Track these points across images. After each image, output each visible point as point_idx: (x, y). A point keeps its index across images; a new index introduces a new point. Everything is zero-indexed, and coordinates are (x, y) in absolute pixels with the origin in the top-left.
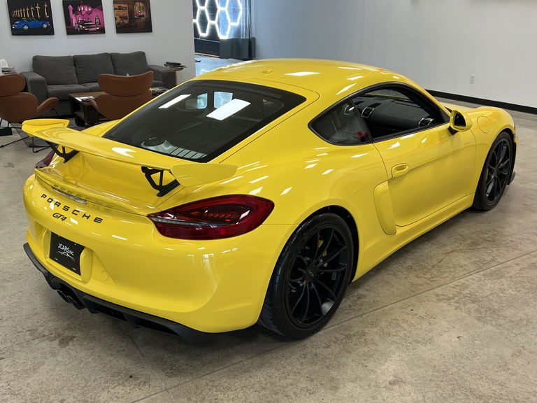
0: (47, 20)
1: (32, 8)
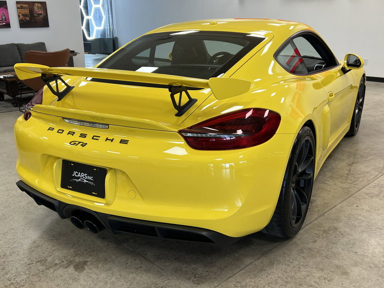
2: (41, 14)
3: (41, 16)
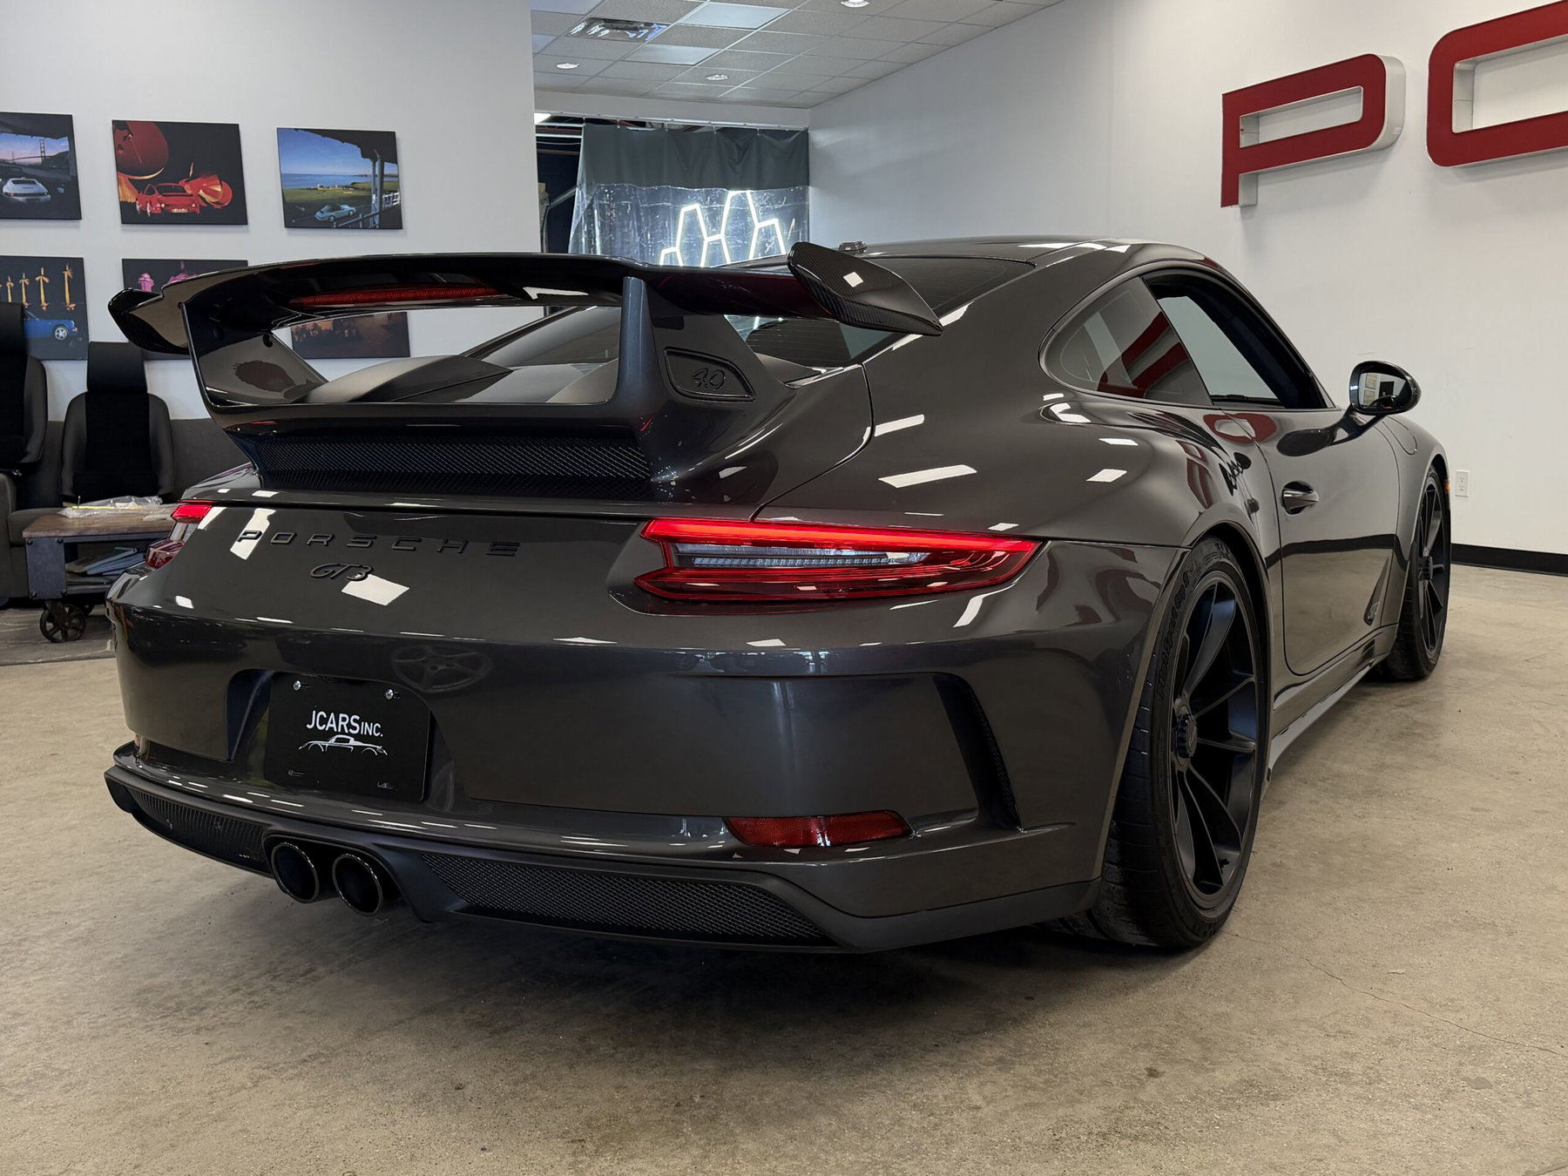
0: (69, 315)
1: (24, 281)
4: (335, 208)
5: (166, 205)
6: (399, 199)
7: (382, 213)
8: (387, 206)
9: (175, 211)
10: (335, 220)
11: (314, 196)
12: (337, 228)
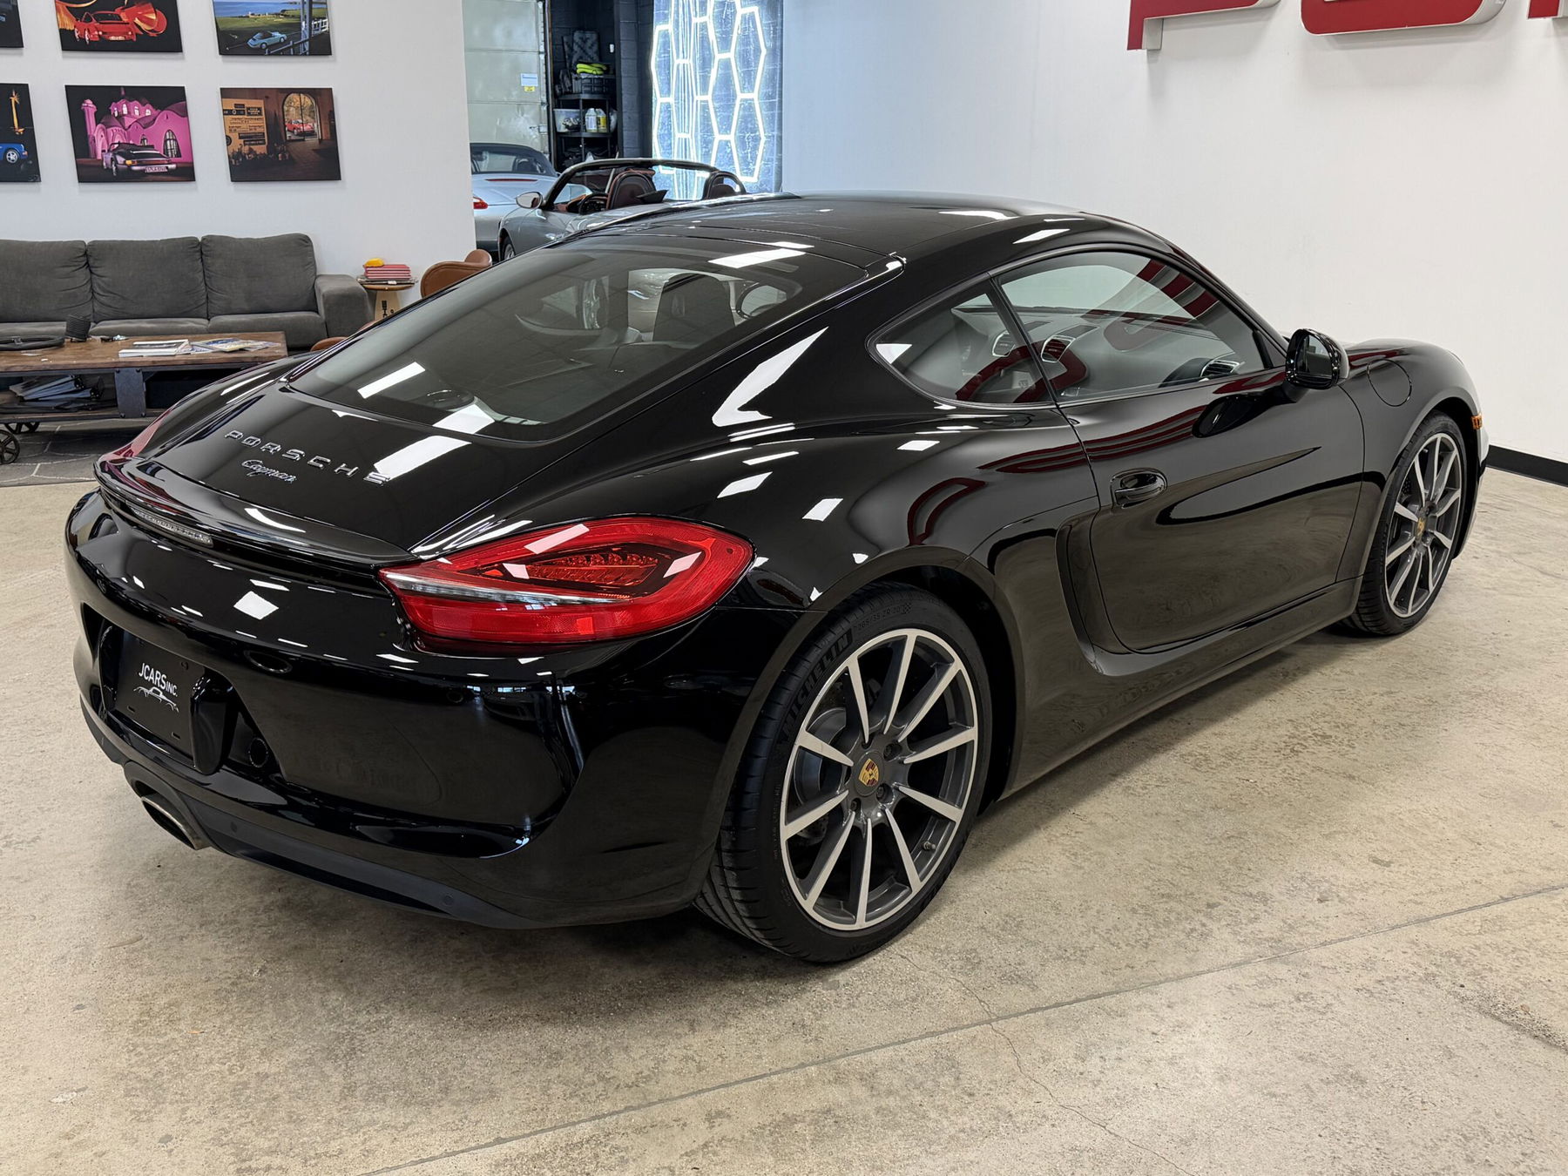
0: (18, 140)
2: (312, 133)
3: (312, 142)
4: (267, 35)
5: (103, 33)
6: (327, 26)
7: (312, 39)
8: (316, 32)
9: (113, 38)
10: (267, 47)
11: (246, 24)
12: (270, 55)
